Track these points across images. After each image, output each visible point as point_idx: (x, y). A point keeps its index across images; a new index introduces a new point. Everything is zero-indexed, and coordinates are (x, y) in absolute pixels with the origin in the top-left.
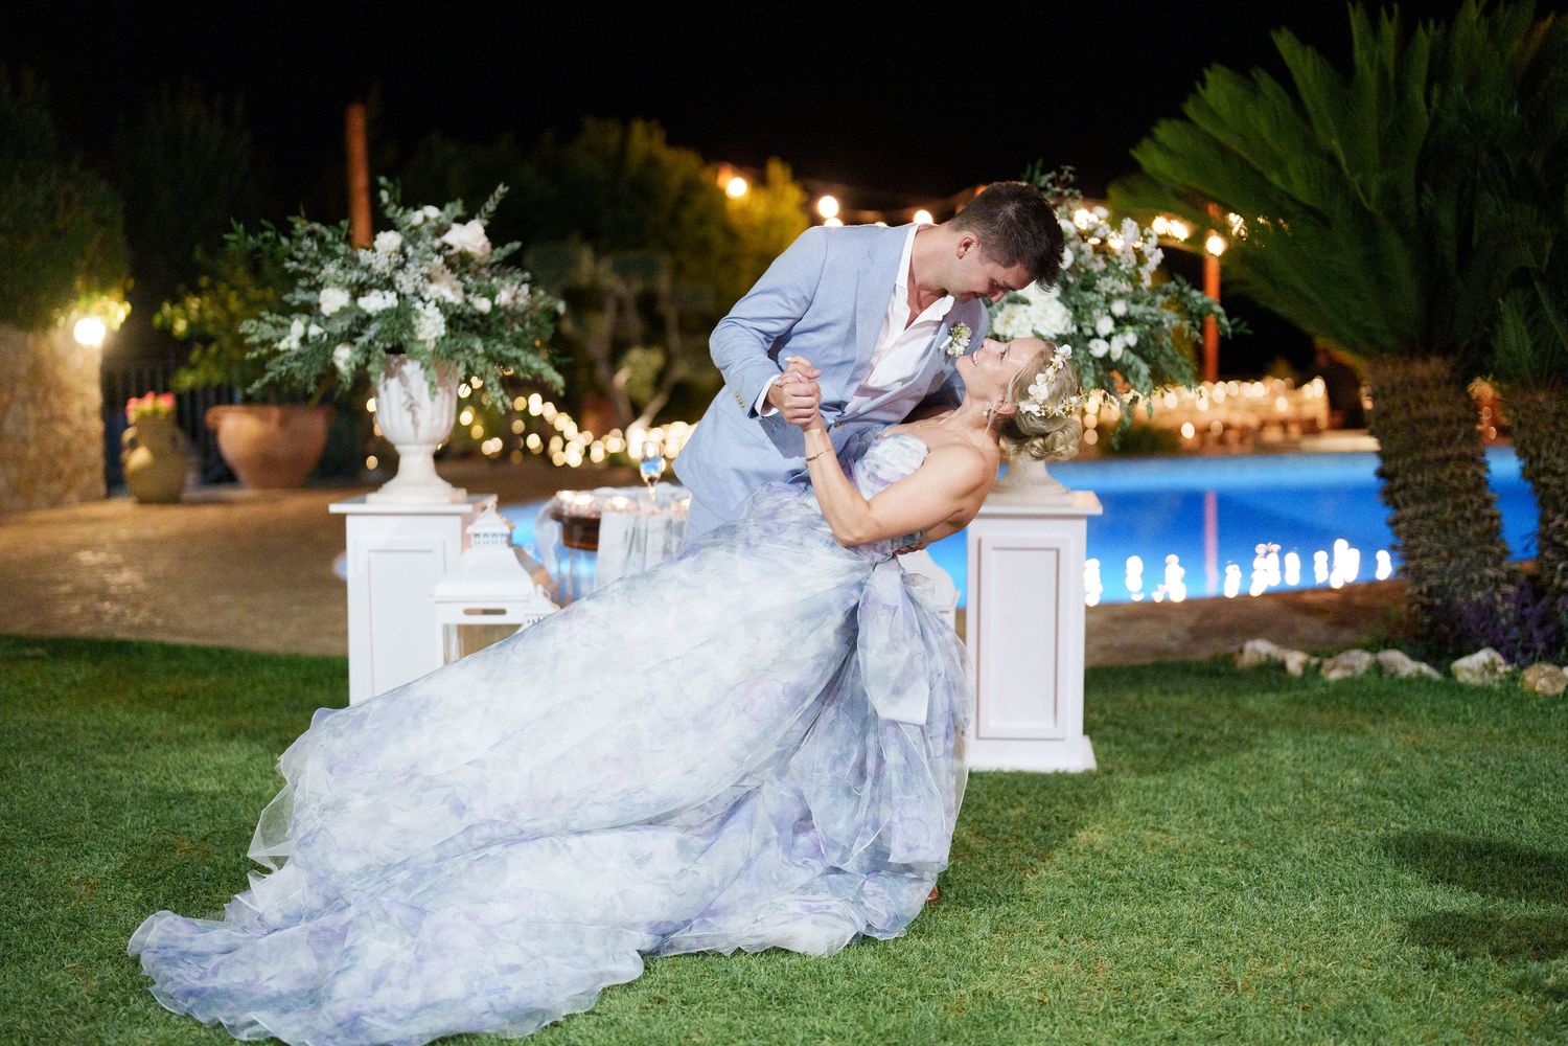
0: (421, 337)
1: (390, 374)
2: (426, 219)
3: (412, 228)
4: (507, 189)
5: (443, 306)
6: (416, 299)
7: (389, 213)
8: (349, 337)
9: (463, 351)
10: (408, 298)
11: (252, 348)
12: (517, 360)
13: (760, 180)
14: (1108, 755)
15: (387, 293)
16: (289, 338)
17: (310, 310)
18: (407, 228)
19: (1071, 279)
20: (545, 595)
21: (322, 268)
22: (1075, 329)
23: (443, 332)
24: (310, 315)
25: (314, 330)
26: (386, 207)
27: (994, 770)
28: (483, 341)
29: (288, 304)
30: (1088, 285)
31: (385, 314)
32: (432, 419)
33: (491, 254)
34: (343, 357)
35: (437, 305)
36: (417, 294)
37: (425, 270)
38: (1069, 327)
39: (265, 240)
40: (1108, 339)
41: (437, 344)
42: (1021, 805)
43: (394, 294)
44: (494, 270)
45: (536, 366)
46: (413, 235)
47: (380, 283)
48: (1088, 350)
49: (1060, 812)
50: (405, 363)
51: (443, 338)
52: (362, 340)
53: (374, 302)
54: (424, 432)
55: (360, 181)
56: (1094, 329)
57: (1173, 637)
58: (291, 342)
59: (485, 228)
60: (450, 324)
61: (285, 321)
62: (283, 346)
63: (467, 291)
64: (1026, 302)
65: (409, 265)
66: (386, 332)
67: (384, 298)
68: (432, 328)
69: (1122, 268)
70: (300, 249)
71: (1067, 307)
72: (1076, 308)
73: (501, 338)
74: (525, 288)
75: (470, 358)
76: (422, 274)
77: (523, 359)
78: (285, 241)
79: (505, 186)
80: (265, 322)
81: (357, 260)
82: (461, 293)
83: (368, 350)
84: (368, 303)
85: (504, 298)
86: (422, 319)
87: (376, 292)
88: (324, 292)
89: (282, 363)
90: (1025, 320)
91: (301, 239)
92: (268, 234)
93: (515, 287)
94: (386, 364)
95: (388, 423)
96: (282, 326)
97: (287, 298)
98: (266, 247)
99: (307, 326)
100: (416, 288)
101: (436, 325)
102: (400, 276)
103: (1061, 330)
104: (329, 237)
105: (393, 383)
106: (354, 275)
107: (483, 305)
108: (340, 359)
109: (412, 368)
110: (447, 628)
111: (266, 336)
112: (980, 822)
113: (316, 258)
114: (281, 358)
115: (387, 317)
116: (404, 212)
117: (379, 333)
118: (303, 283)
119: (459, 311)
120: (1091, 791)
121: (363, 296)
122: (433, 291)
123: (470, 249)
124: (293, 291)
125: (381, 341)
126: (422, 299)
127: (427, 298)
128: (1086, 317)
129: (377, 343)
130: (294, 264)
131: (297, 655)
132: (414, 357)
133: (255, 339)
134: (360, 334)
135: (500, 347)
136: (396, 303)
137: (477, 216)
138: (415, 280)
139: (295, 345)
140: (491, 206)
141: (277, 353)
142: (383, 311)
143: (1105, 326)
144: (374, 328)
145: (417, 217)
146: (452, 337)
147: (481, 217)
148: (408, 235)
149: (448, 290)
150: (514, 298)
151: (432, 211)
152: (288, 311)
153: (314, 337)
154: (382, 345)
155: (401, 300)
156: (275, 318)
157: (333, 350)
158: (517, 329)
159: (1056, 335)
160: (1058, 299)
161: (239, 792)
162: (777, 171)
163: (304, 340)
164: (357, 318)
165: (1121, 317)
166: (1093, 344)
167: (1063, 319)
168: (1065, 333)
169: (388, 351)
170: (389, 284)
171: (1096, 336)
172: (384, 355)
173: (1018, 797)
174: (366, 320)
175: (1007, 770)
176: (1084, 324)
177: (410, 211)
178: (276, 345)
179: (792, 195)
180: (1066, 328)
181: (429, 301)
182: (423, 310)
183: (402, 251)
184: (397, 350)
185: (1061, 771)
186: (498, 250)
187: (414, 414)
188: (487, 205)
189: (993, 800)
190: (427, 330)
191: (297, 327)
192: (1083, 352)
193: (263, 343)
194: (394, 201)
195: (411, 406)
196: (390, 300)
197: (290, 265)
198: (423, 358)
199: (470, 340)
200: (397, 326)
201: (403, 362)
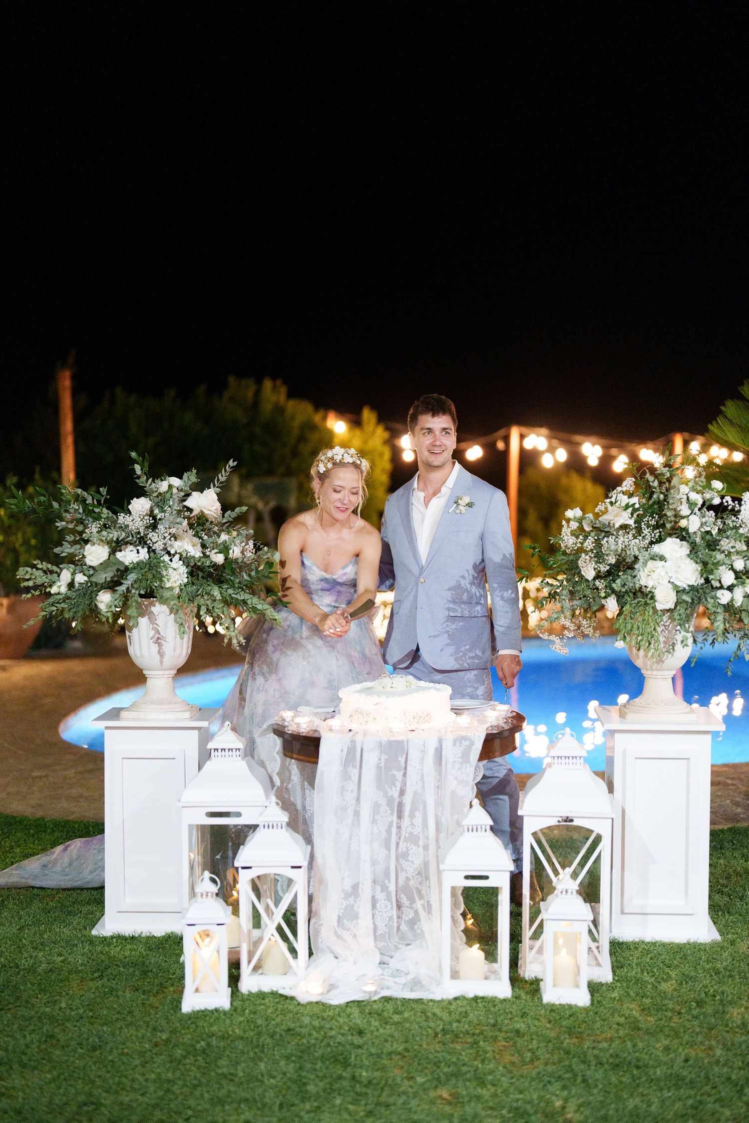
0: (168, 585)
1: (142, 615)
2: (170, 486)
3: (160, 494)
4: (235, 463)
5: (186, 560)
6: (163, 553)
7: (142, 481)
8: (112, 585)
9: (203, 596)
10: (157, 551)
11: (27, 590)
12: (244, 602)
13: (356, 423)
14: (726, 926)
15: (139, 548)
16: (58, 584)
17: (76, 562)
18: (155, 494)
19: (698, 540)
20: (277, 804)
21: (86, 527)
22: (703, 581)
23: (186, 580)
24: (76, 565)
25: (80, 578)
26: (139, 477)
27: (637, 940)
28: (220, 587)
29: (57, 555)
30: (712, 545)
31: (138, 566)
32: (175, 650)
33: (223, 517)
34: (104, 600)
35: (180, 560)
36: (165, 549)
37: (173, 531)
38: (699, 579)
39: (40, 504)
40: (730, 588)
41: (181, 590)
42: (669, 977)
43: (146, 550)
44: (224, 528)
45: (259, 607)
46: (161, 501)
47: (135, 539)
48: (715, 598)
49: (707, 987)
50: (154, 606)
51: (185, 586)
52: (122, 589)
53: (129, 556)
54: (167, 660)
55: (68, 425)
56: (720, 582)
57: (737, 804)
58: (60, 587)
59: (218, 494)
60: (191, 574)
61: (55, 568)
62: (54, 590)
63: (204, 546)
64: (662, 558)
65: (159, 527)
66: (141, 581)
67: (138, 552)
68: (177, 577)
69: (741, 531)
70: (67, 511)
71: (697, 563)
72: (705, 564)
73: (232, 586)
74: (251, 543)
75: (209, 602)
76: (170, 534)
77: (249, 602)
78: (55, 505)
79: (234, 461)
80: (38, 569)
81: (115, 522)
82: (200, 549)
83: (126, 597)
84: (125, 556)
85: (235, 552)
86: (171, 570)
87: (131, 547)
88: (88, 547)
89: (52, 605)
90: (663, 574)
91: (68, 502)
92: (42, 498)
93: (243, 544)
94: (139, 606)
95: (138, 653)
96: (52, 572)
97: (57, 550)
98: (40, 510)
99: (73, 574)
100: (165, 544)
101: (180, 574)
102: (153, 536)
103: (692, 582)
104: (89, 500)
105: (143, 621)
106: (115, 535)
107: (219, 559)
108: (101, 602)
109: (159, 610)
110: (190, 826)
111: (39, 581)
112: (642, 997)
113: (81, 519)
114: (51, 600)
115: (141, 569)
116: (153, 481)
117: (135, 582)
118: (70, 538)
119: (199, 564)
120: (725, 964)
121: (120, 551)
122: (177, 546)
123: (206, 512)
124: (62, 545)
125: (136, 589)
126: (169, 553)
127: (172, 552)
128: (715, 571)
129: (133, 591)
130: (64, 523)
131: (43, 818)
132: (163, 601)
133: (31, 583)
134: (121, 584)
135: (230, 591)
136: (147, 557)
137: (212, 485)
138: (165, 538)
139: (64, 589)
140: (223, 477)
141: (49, 595)
142: (138, 563)
143: (728, 578)
144: (132, 577)
145: (163, 486)
146: (193, 584)
147: (214, 486)
148: (156, 500)
149: (190, 546)
150: (242, 552)
151: (175, 481)
152: (58, 561)
153: (80, 584)
154: (138, 592)
155: (152, 554)
156: (45, 565)
157: (97, 595)
158: (246, 577)
159: (689, 586)
160: (688, 556)
161: (17, 967)
162: (368, 415)
163: (71, 585)
164: (118, 570)
165: (742, 572)
166: (719, 593)
167: (694, 573)
168: (696, 584)
169: (141, 596)
170: (142, 541)
171: (722, 587)
172: (139, 600)
173: (666, 970)
174: (124, 571)
175: (647, 940)
176: (711, 577)
177: (157, 481)
178: (48, 590)
179: (380, 434)
180: (695, 581)
181: (174, 555)
182: (170, 563)
183: (151, 514)
184: (149, 595)
185: (692, 941)
186: (229, 512)
187: (160, 645)
188: (220, 476)
189: (645, 974)
190: (172, 580)
191: (66, 576)
192: (712, 601)
193: (36, 587)
194: (145, 474)
195: (158, 638)
196: (144, 554)
197: (60, 524)
198: (172, 603)
199: (209, 588)
200: (150, 576)
201: (152, 604)
